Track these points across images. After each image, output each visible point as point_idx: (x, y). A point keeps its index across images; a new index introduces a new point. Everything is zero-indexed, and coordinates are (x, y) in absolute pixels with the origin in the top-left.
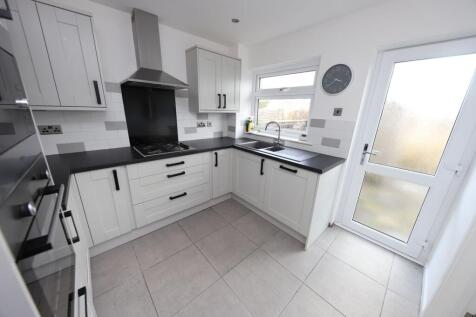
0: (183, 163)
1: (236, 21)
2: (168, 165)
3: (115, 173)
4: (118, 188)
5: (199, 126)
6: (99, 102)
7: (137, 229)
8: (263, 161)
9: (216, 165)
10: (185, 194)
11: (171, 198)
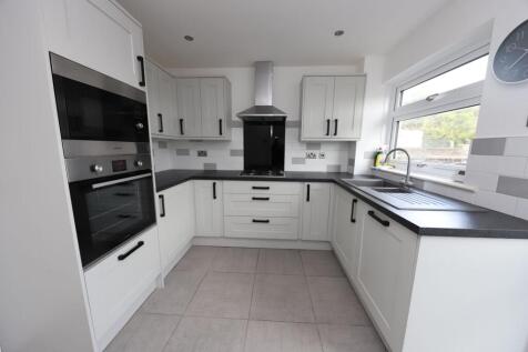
0: (268, 188)
1: (340, 33)
2: (254, 188)
3: (214, 184)
4: (215, 197)
5: (309, 156)
6: (221, 133)
7: (224, 237)
8: (355, 201)
9: (308, 199)
10: (267, 221)
11: (254, 221)
